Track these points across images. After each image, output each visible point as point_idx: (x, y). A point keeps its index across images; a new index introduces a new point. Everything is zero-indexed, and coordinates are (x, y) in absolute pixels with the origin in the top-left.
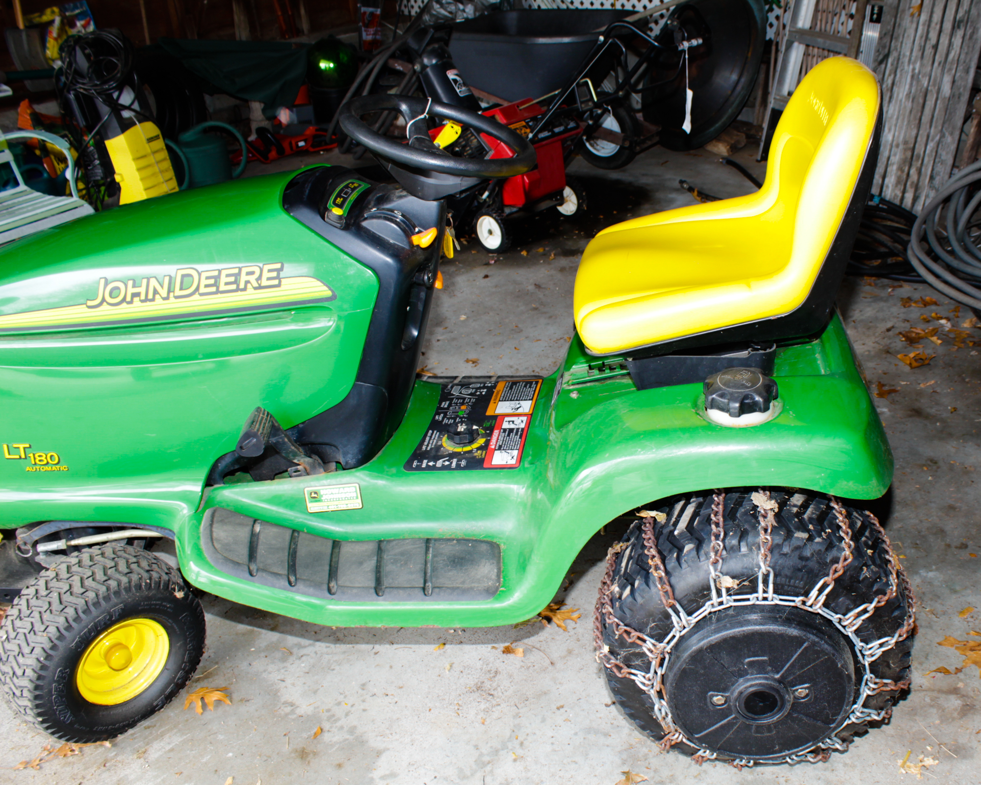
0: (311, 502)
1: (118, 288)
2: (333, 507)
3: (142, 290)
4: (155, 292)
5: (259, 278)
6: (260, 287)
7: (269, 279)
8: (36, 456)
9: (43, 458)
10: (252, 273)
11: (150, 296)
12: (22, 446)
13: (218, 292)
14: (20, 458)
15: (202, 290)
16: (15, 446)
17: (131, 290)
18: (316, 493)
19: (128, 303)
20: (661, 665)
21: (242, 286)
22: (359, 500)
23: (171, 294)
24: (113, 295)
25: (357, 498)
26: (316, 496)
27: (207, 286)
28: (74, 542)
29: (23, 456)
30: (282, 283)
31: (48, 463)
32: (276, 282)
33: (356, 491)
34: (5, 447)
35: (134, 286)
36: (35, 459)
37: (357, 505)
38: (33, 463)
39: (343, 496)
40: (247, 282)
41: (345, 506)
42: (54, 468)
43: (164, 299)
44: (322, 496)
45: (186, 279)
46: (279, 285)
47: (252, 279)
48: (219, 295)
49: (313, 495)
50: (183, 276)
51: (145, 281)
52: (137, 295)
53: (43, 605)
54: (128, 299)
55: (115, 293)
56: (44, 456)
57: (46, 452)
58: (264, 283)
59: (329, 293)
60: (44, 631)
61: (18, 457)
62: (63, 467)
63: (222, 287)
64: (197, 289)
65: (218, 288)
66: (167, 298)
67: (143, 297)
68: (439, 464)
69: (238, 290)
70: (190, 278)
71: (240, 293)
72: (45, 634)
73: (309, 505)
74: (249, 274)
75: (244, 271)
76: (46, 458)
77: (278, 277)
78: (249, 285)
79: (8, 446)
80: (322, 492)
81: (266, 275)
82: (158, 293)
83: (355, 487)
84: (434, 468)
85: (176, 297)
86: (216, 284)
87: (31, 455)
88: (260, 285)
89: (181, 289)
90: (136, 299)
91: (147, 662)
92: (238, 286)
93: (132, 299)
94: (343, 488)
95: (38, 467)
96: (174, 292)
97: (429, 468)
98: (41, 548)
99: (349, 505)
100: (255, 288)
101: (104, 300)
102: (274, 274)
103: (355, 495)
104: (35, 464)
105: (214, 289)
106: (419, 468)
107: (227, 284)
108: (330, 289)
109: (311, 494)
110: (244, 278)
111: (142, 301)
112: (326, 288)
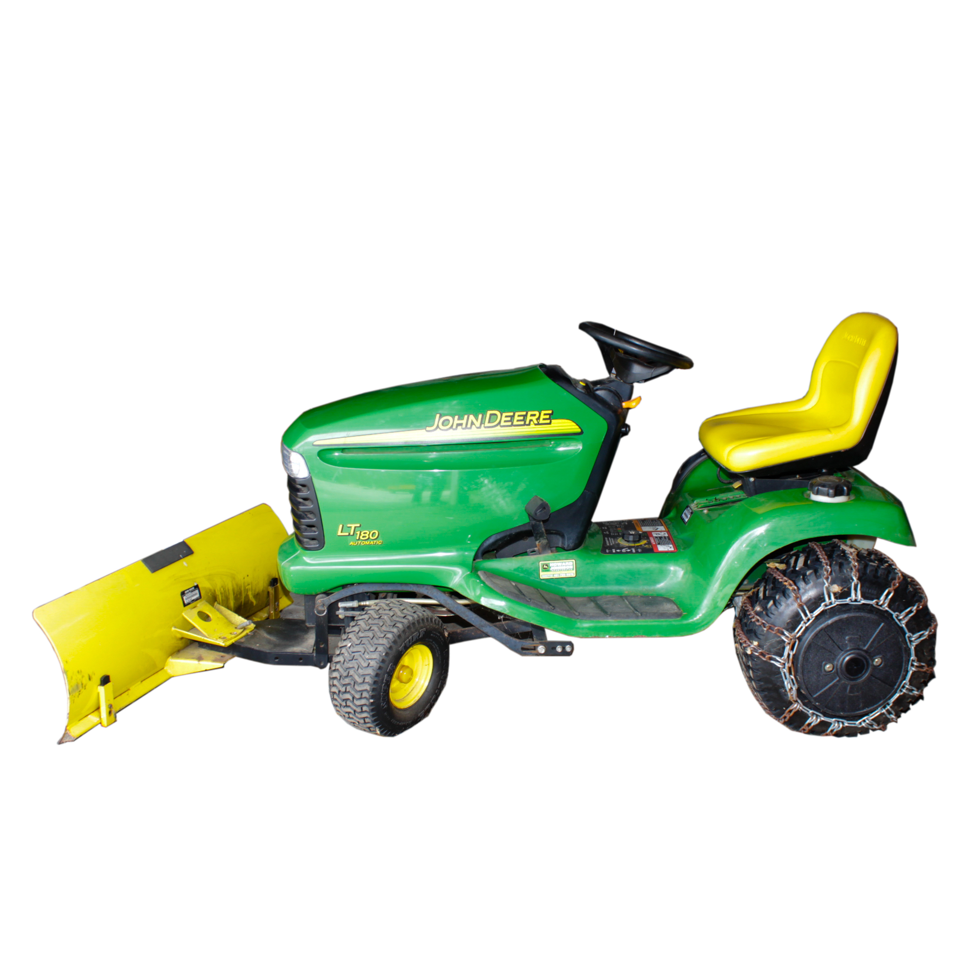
0: (543, 571)
1: (448, 420)
2: (556, 575)
3: (464, 422)
4: (472, 423)
5: (538, 419)
6: (538, 424)
7: (544, 419)
8: (362, 533)
9: (367, 535)
10: (534, 415)
11: (469, 426)
12: (353, 526)
13: (512, 425)
14: (349, 535)
15: (502, 423)
16: (349, 525)
17: (456, 421)
18: (547, 565)
19: (454, 429)
20: (792, 649)
21: (527, 422)
22: (574, 571)
23: (483, 425)
24: (445, 424)
25: (573, 569)
26: (546, 567)
27: (505, 421)
28: (362, 603)
29: (352, 534)
30: (552, 422)
31: (369, 538)
32: (548, 421)
33: (573, 565)
34: (341, 526)
35: (459, 419)
36: (360, 535)
37: (573, 574)
38: (358, 538)
39: (564, 568)
40: (531, 420)
41: (564, 575)
42: (372, 543)
43: (478, 428)
44: (550, 567)
45: (492, 416)
46: (550, 423)
47: (534, 418)
48: (513, 427)
49: (545, 567)
50: (491, 415)
51: (466, 417)
52: (461, 425)
53: (379, 623)
54: (454, 427)
55: (446, 423)
56: (368, 533)
57: (370, 531)
58: (541, 421)
59: (579, 430)
60: (384, 637)
61: (347, 534)
62: (379, 542)
63: (515, 423)
64: (500, 423)
65: (512, 423)
66: (480, 427)
67: (464, 426)
68: (624, 550)
69: (525, 424)
70: (496, 416)
71: (526, 427)
72: (384, 639)
73: (541, 573)
74: (532, 415)
75: (530, 413)
76: (369, 535)
77: (549, 419)
78: (532, 423)
79: (343, 526)
80: (551, 565)
81: (542, 417)
82: (474, 424)
83: (573, 562)
84: (621, 553)
85: (485, 427)
86: (512, 421)
87: (358, 533)
88: (538, 422)
89: (489, 422)
90: (459, 427)
91: (413, 686)
92: (525, 422)
93: (457, 427)
94: (565, 562)
95: (359, 542)
96: (484, 424)
97: (617, 553)
98: (341, 605)
99: (567, 575)
100: (536, 424)
101: (438, 426)
102: (548, 417)
103: (572, 567)
104: (359, 539)
105: (510, 423)
106: (611, 553)
107: (518, 421)
108: (580, 428)
109: (543, 566)
110: (529, 418)
111: (463, 429)
112: (577, 427)
